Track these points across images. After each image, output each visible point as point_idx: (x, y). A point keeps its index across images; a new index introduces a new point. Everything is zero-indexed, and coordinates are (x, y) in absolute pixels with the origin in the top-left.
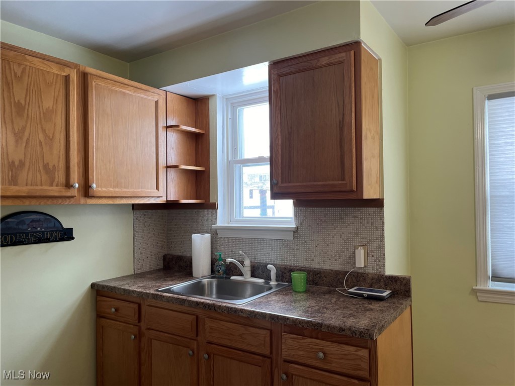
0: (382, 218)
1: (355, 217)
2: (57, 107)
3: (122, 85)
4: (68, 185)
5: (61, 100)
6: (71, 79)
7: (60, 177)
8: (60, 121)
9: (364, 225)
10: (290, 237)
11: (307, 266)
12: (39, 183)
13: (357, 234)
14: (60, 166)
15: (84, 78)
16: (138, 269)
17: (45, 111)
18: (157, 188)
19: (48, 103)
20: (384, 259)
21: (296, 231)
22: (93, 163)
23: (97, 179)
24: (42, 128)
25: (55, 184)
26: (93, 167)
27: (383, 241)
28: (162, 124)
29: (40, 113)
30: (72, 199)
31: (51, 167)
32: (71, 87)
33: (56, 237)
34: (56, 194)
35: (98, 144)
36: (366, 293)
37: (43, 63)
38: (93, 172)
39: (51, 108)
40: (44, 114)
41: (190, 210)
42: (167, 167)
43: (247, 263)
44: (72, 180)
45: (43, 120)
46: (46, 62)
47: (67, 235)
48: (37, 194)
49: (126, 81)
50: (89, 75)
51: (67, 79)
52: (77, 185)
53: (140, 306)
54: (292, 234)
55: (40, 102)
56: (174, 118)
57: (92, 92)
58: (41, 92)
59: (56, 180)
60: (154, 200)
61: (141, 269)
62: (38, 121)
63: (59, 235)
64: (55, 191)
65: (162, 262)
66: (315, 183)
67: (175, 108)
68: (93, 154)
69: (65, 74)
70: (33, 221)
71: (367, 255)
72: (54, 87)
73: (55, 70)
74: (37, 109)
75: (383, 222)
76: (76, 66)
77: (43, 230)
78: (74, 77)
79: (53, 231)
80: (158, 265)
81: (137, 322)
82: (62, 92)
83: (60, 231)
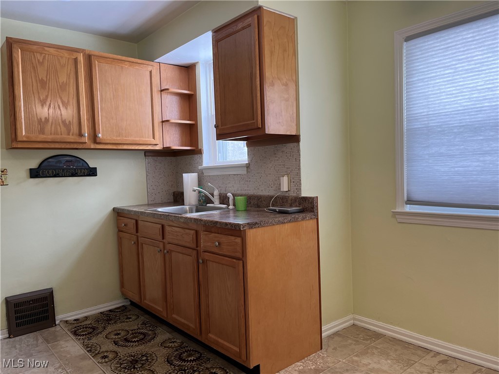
0: (299, 151)
1: (283, 152)
2: (69, 81)
3: (120, 61)
4: (81, 135)
5: (73, 75)
6: (78, 61)
7: (75, 128)
8: (72, 90)
9: (288, 158)
10: (244, 172)
11: (255, 194)
12: (59, 133)
13: (284, 165)
14: (74, 120)
15: (89, 58)
16: (151, 201)
17: (61, 84)
18: (154, 138)
19: (63, 78)
20: (300, 184)
21: (248, 166)
22: (99, 119)
23: (103, 130)
24: (60, 96)
25: (71, 134)
26: (99, 122)
27: (299, 169)
28: (156, 89)
29: (57, 86)
30: (84, 144)
31: (67, 122)
32: (79, 67)
33: (84, 173)
34: (72, 141)
35: (102, 107)
36: (277, 209)
37: (57, 51)
38: (99, 125)
39: (65, 82)
40: (60, 86)
41: (188, 156)
42: (163, 122)
43: (216, 193)
44: (83, 131)
45: (60, 91)
46: (59, 50)
47: (92, 172)
48: (59, 140)
49: (124, 58)
50: (92, 56)
51: (76, 61)
52: (86, 135)
53: (137, 221)
54: (246, 169)
55: (57, 78)
56: (167, 84)
57: (95, 68)
58: (57, 72)
59: (72, 131)
60: (152, 147)
61: (154, 201)
62: (57, 92)
63: (86, 172)
64: (71, 138)
65: (172, 197)
66: (239, 124)
67: (168, 75)
68: (99, 113)
69: (74, 58)
70: (67, 161)
71: (290, 182)
72: (66, 67)
73: (66, 54)
74: (55, 82)
75: (300, 154)
76: (83, 51)
77: (75, 167)
78: (81, 58)
79: (82, 169)
80: (168, 199)
81: (135, 232)
82: (73, 70)
83: (87, 169)
